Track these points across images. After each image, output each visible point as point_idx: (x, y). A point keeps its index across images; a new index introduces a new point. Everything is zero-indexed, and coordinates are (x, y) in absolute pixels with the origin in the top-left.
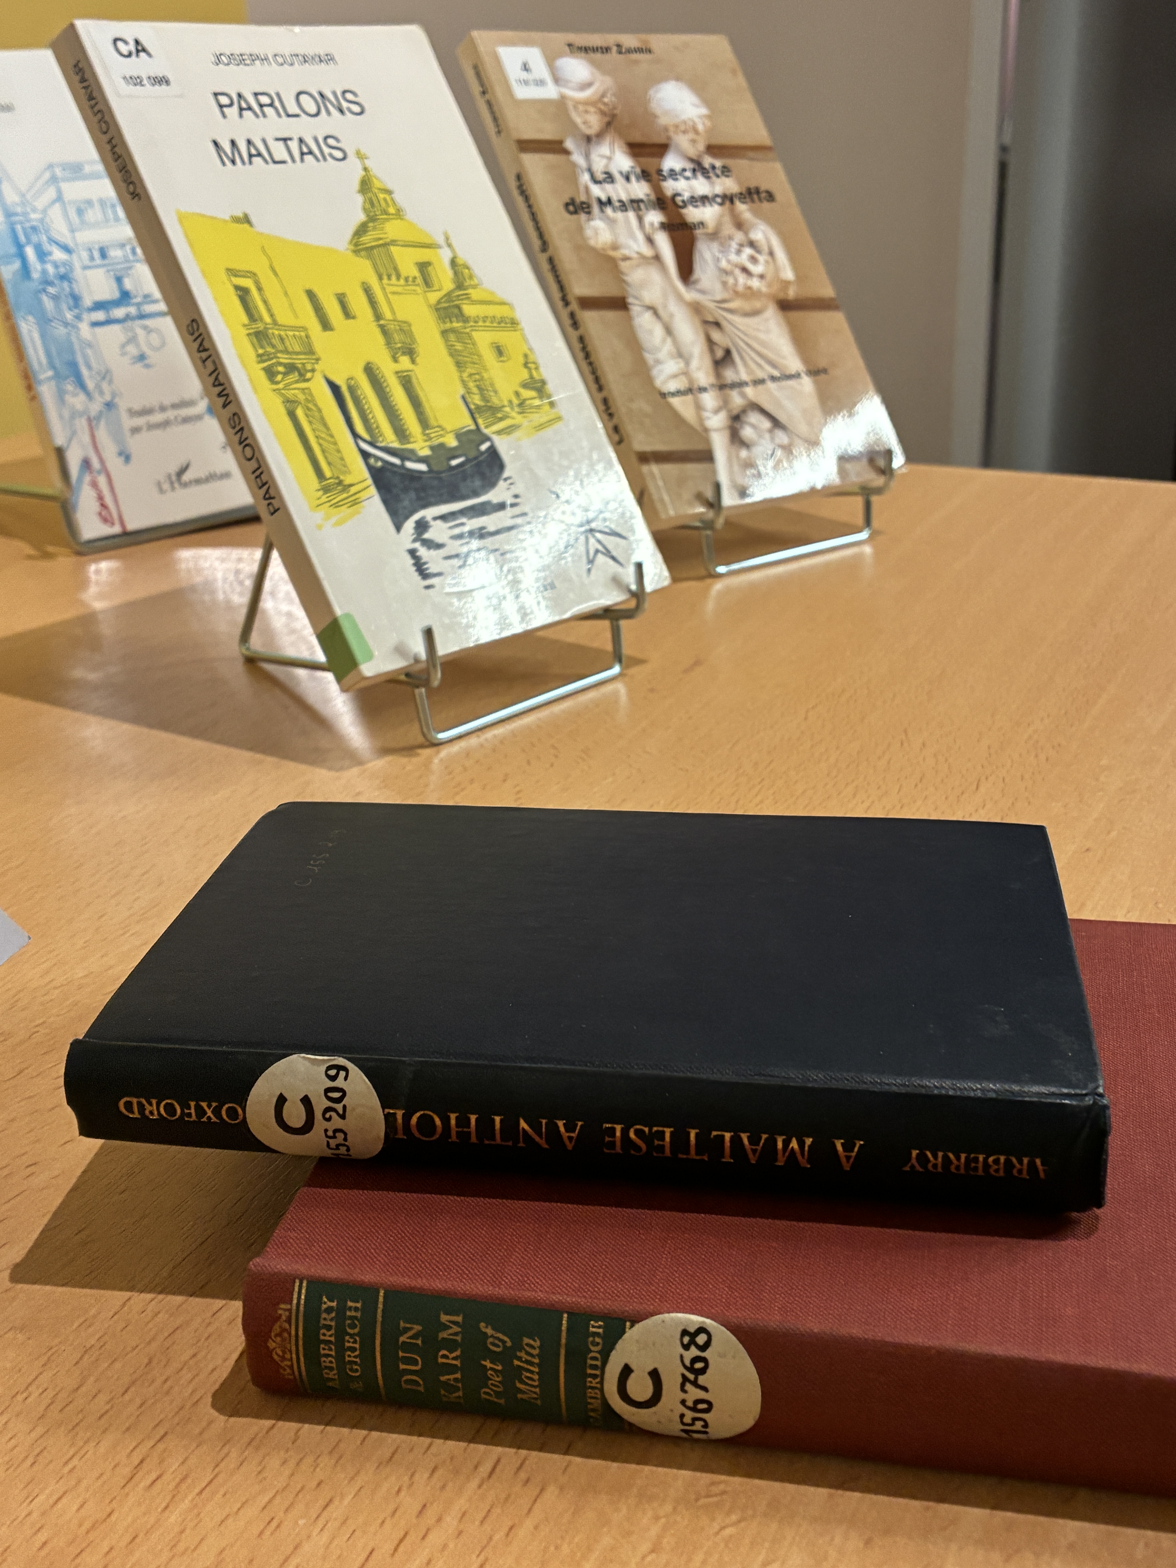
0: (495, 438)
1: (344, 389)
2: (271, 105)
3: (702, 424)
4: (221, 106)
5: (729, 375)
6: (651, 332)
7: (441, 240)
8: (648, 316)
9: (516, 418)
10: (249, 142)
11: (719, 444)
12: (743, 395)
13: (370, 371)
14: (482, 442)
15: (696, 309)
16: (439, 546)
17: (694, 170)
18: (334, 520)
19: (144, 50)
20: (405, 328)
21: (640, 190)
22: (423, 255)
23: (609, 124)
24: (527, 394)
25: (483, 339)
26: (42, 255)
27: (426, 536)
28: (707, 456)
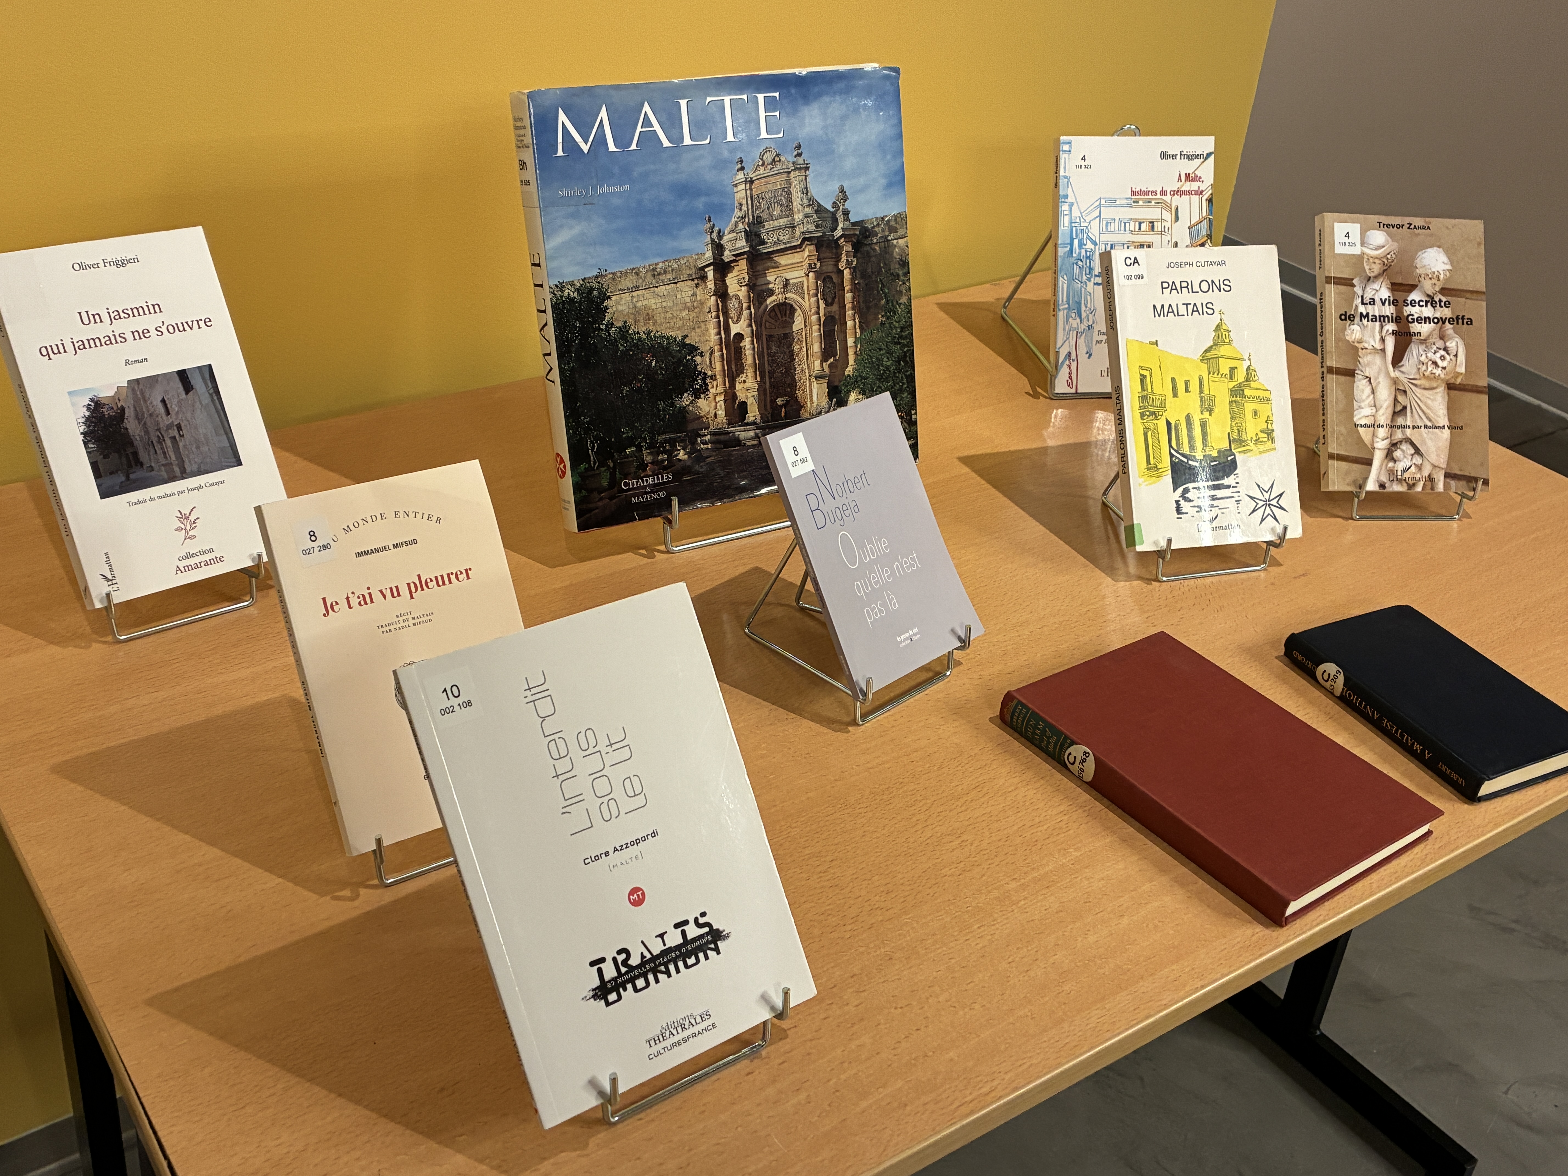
0: (1237, 455)
1: (1173, 425)
2: (1187, 287)
3: (1372, 445)
4: (1163, 288)
5: (1400, 421)
6: (1363, 391)
7: (1246, 357)
8: (1365, 381)
9: (1252, 446)
10: (1170, 305)
11: (1378, 457)
12: (1403, 433)
13: (1188, 418)
14: (1231, 456)
15: (1395, 381)
16: (1191, 501)
17: (1427, 302)
18: (1147, 482)
19: (1137, 262)
20: (1212, 399)
21: (1389, 310)
22: (1234, 363)
23: (1384, 271)
24: (1261, 435)
25: (1249, 407)
26: (1081, 244)
27: (1186, 495)
28: (1369, 463)
